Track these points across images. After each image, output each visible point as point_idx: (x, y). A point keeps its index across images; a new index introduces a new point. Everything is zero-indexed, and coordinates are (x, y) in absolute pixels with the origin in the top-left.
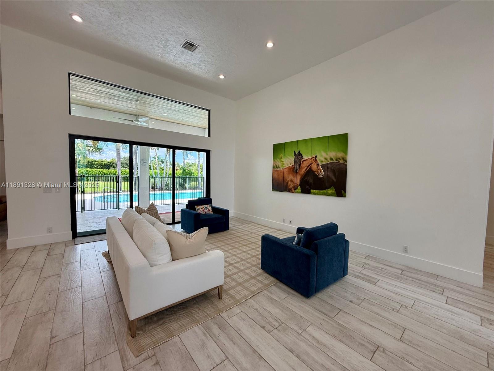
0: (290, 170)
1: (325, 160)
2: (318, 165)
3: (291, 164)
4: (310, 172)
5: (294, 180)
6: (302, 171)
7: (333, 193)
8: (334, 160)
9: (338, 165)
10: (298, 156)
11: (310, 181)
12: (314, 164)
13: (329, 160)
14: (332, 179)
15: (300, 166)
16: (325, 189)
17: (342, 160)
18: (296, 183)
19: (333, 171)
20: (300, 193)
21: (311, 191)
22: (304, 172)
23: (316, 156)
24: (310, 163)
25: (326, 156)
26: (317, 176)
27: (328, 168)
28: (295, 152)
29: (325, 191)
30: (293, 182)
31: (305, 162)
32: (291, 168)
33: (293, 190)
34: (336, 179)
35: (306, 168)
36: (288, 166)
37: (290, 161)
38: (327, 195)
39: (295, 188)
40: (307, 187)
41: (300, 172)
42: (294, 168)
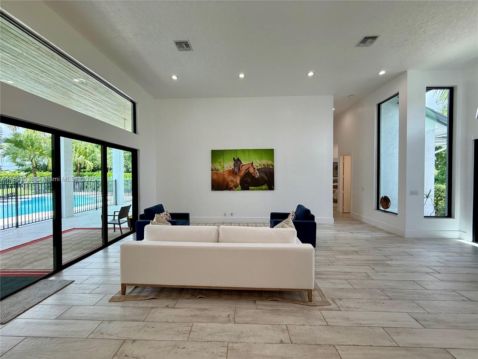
0: (230, 172)
1: (260, 166)
2: (255, 169)
3: (231, 168)
4: (248, 174)
5: (235, 180)
7: (266, 188)
8: (266, 166)
9: (269, 169)
10: (237, 162)
11: (248, 181)
12: (251, 168)
13: (262, 165)
14: (265, 179)
15: (239, 169)
16: (260, 186)
17: (271, 166)
18: (236, 183)
19: (266, 173)
20: (241, 190)
21: (250, 187)
22: (243, 174)
23: (252, 163)
24: (247, 167)
25: (260, 163)
26: (254, 177)
27: (262, 171)
28: (234, 158)
29: (260, 187)
30: (233, 182)
31: (243, 167)
32: (231, 171)
33: (234, 189)
34: (267, 178)
35: (245, 171)
36: (228, 169)
37: (230, 165)
38: (262, 190)
39: (236, 187)
40: (246, 185)
41: (240, 174)
42: (234, 171)
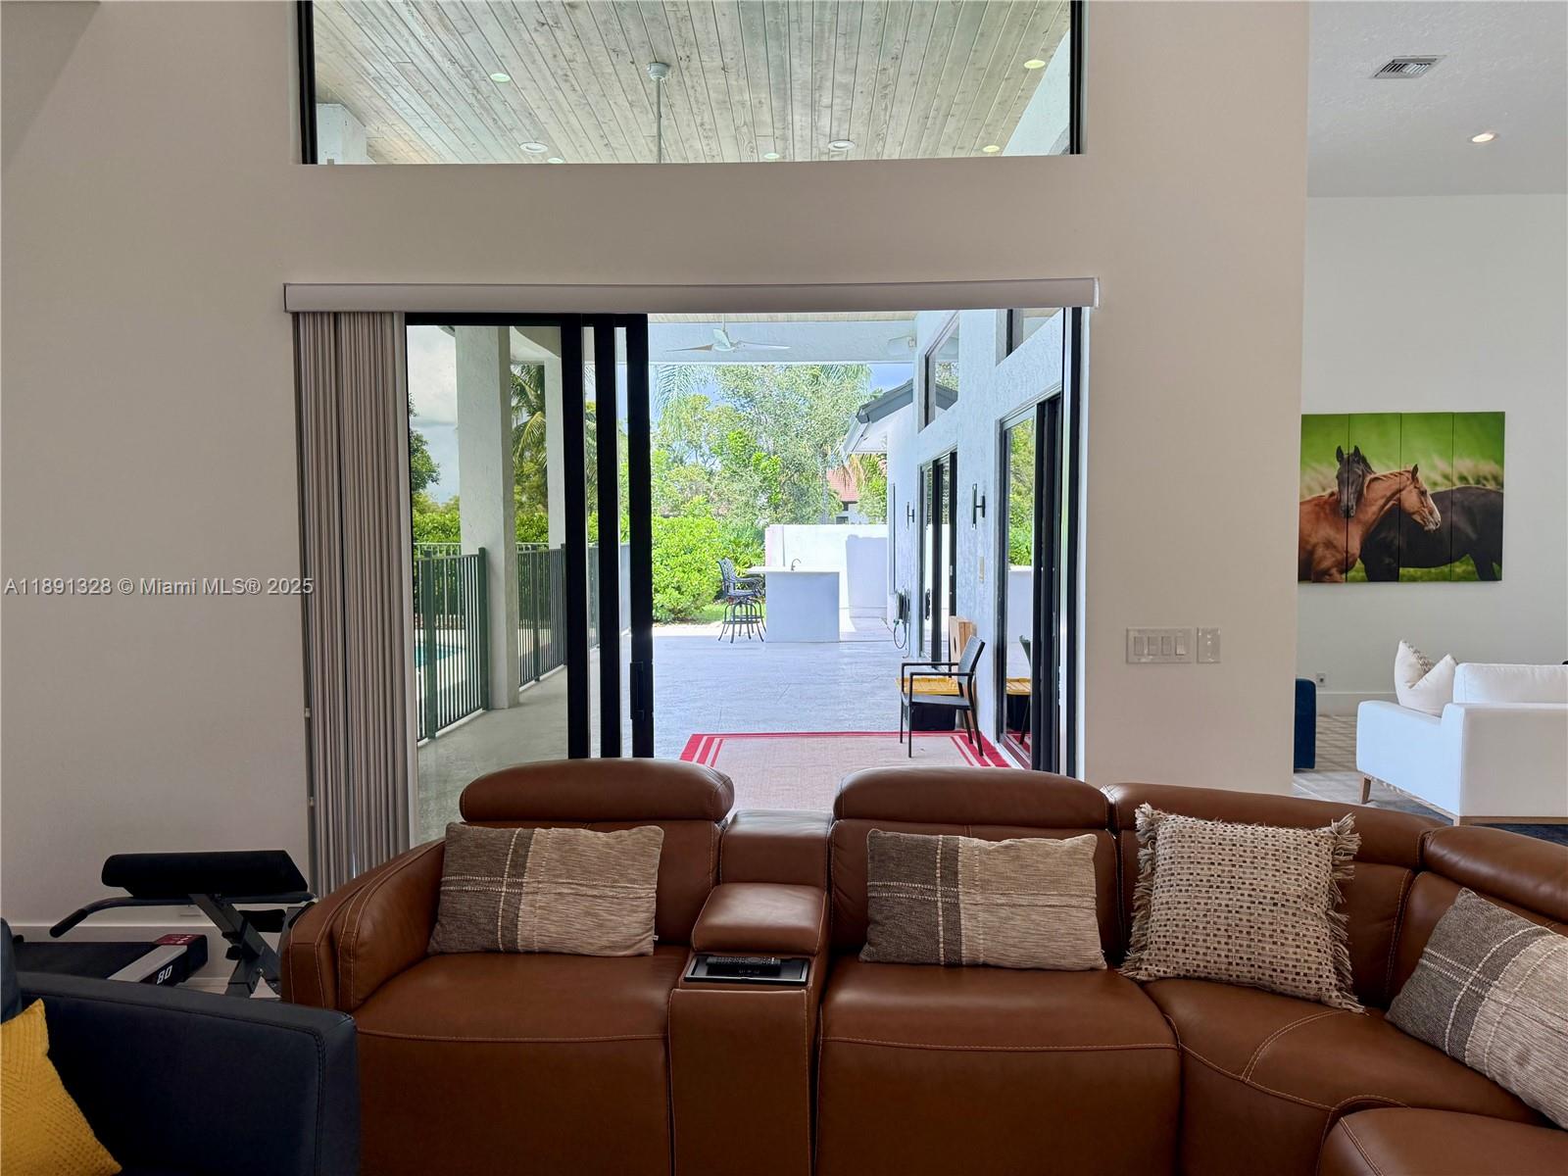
0: (1323, 508)
1: (1446, 482)
2: (1423, 493)
3: (1324, 490)
4: (1396, 515)
5: (1339, 539)
6: (1370, 514)
7: (1469, 573)
9: (1483, 494)
10: (1353, 464)
11: (1396, 542)
12: (1411, 492)
13: (1455, 479)
14: (1467, 535)
15: (1360, 496)
16: (1445, 564)
17: (1490, 482)
18: (1347, 552)
19: (1468, 512)
20: (1362, 581)
21: (1402, 570)
22: (1374, 517)
23: (1416, 469)
24: (1396, 487)
25: (1448, 470)
26: (1419, 528)
27: (1453, 503)
28: (1339, 452)
29: (1446, 569)
30: (1335, 547)
31: (1376, 485)
32: (1326, 502)
33: (1337, 576)
34: (1476, 532)
35: (1382, 502)
36: (1314, 496)
37: (1321, 478)
38: (1450, 580)
39: (1345, 566)
40: (1387, 560)
41: (1361, 516)
42: (1339, 501)
